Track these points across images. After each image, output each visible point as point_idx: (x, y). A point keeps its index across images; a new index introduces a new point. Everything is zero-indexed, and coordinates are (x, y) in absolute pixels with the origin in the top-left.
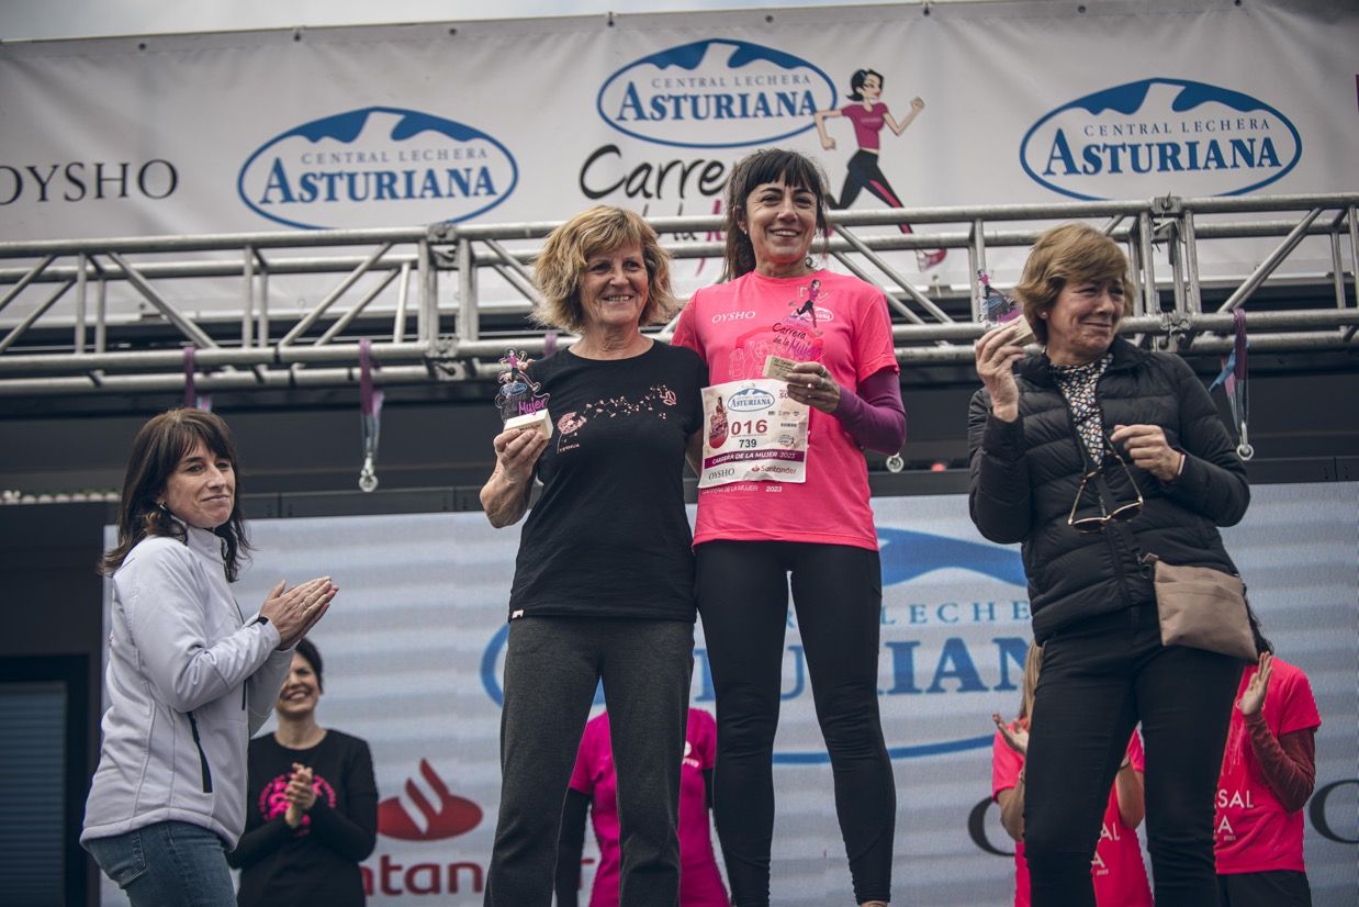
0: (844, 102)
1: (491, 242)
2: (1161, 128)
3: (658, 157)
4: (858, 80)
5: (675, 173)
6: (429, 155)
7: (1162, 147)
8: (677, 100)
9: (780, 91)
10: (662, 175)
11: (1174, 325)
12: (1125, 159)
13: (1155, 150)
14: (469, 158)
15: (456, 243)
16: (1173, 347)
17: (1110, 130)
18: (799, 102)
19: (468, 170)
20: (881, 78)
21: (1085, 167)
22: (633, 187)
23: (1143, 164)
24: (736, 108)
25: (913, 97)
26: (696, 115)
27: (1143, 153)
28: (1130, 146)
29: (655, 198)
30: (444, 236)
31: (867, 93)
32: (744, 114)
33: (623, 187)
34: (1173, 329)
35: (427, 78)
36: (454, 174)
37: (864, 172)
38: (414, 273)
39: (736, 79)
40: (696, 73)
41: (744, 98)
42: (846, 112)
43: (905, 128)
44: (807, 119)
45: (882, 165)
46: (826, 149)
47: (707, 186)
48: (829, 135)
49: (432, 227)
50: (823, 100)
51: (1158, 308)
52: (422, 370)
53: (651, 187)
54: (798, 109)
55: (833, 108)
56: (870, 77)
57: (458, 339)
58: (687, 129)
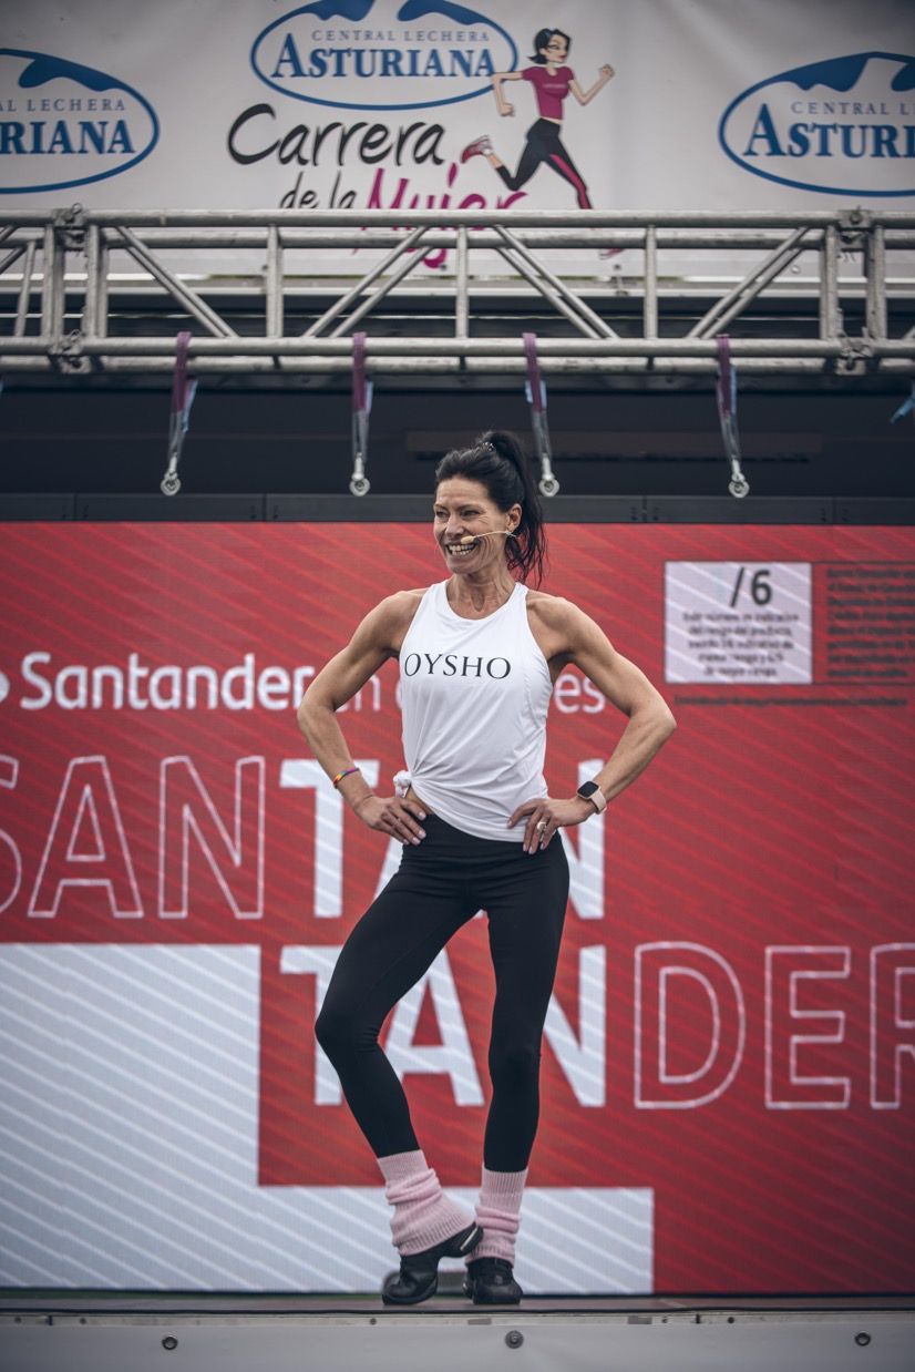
0: (525, 63)
1: (123, 229)
2: (878, 108)
3: (316, 118)
4: (542, 40)
5: (335, 136)
6: (60, 105)
7: (878, 130)
8: (340, 54)
9: (455, 49)
10: (319, 139)
11: (855, 351)
12: (835, 140)
13: (870, 133)
14: (107, 110)
15: (85, 228)
16: (860, 369)
17: (820, 108)
18: (475, 61)
19: (103, 124)
20: (568, 39)
21: (790, 148)
22: (286, 153)
23: (856, 148)
24: (405, 65)
25: (602, 65)
26: (360, 72)
27: (856, 135)
28: (843, 127)
29: (310, 165)
30: (72, 221)
31: (552, 54)
32: (414, 73)
33: (276, 152)
34: (853, 355)
35: (62, 19)
36: (87, 127)
37: (545, 146)
38: (40, 253)
39: (407, 33)
40: (363, 25)
41: (414, 54)
42: (527, 75)
43: (591, 98)
44: (484, 81)
45: (566, 138)
46: (504, 115)
47: (369, 153)
48: (508, 100)
49: (60, 211)
50: (502, 60)
51: (841, 331)
52: (43, 361)
53: (307, 152)
54: (474, 69)
55: (512, 70)
56: (556, 37)
57: (84, 335)
58: (349, 88)
